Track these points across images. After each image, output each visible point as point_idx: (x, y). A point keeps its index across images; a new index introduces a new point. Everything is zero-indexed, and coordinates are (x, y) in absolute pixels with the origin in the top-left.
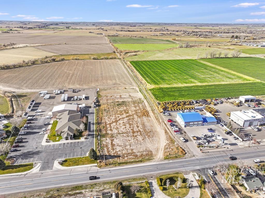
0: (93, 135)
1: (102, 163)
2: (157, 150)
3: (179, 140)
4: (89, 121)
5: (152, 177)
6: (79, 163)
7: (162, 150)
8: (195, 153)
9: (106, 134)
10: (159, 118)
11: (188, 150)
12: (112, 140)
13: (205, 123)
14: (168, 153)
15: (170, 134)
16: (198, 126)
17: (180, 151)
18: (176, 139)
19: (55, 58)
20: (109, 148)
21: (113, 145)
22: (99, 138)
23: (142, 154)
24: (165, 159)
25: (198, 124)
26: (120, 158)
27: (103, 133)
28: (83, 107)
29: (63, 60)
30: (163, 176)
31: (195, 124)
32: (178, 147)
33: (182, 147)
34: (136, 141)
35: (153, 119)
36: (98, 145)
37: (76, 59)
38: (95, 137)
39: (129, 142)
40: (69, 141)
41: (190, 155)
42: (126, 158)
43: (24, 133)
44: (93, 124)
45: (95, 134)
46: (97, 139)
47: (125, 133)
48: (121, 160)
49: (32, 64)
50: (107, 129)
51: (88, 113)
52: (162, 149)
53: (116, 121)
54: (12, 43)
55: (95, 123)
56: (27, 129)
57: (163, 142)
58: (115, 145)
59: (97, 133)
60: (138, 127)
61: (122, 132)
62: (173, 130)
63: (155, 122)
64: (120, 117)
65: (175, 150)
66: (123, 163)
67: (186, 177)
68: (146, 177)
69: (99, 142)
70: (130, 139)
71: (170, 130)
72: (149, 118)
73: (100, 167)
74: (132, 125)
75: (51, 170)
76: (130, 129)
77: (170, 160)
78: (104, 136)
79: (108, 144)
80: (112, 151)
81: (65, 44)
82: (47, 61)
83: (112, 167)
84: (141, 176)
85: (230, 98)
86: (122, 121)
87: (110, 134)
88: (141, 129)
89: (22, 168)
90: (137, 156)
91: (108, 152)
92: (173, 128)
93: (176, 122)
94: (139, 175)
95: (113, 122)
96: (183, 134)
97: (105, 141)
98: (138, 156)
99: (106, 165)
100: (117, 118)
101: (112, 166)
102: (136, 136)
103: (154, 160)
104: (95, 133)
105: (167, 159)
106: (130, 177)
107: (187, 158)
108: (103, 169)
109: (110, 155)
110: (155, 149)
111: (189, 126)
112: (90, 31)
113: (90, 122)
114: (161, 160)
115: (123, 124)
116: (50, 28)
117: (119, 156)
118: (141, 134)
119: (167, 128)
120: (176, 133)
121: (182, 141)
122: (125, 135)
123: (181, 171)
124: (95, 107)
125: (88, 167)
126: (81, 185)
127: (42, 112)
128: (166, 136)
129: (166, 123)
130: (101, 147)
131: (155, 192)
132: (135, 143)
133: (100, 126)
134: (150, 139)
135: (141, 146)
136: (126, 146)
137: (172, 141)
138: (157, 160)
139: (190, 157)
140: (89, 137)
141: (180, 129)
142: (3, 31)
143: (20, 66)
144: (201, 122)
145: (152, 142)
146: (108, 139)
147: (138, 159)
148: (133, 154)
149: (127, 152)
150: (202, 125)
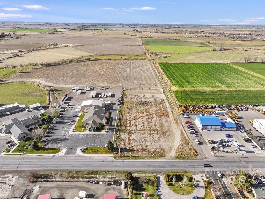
0: (114, 129)
1: (118, 154)
2: (170, 149)
3: (193, 142)
4: (111, 117)
5: (161, 173)
6: (98, 152)
7: (174, 150)
8: (207, 156)
9: (125, 129)
10: (178, 119)
11: (201, 152)
12: (129, 136)
13: (224, 128)
14: (180, 153)
15: (186, 135)
16: (215, 130)
17: (193, 152)
18: (191, 141)
19: (90, 58)
20: (126, 142)
21: (129, 140)
22: (118, 132)
23: (155, 151)
24: (176, 158)
25: (216, 129)
26: (135, 152)
27: (123, 128)
28: (108, 104)
29: (97, 59)
30: (171, 173)
31: (213, 128)
32: (192, 148)
33: (195, 149)
34: (152, 139)
35: (171, 120)
36: (116, 138)
37: (109, 60)
38: (115, 131)
39: (144, 138)
40: (92, 132)
41: (201, 157)
42: (140, 153)
43: (56, 122)
44: (115, 120)
45: (116, 129)
46: (117, 133)
47: (142, 130)
48: (135, 154)
49: (70, 62)
50: (127, 125)
51: (112, 109)
52: (175, 148)
53: (136, 119)
54: (56, 43)
55: (117, 118)
56: (59, 119)
57: (177, 142)
58: (131, 140)
59: (117, 128)
60: (156, 126)
61: (140, 129)
62: (190, 131)
63: (173, 122)
64: (141, 115)
65: (188, 150)
66: (136, 157)
67: (193, 176)
68: (155, 172)
69: (118, 136)
70: (146, 136)
71: (187, 131)
72: (168, 119)
73: (115, 158)
74: (150, 124)
75: (74, 156)
76: (148, 127)
77: (181, 160)
78: (123, 131)
79: (126, 139)
80: (128, 145)
81: (101, 45)
82: (83, 60)
83: (126, 159)
84: (150, 170)
85: (257, 105)
86: (142, 119)
87: (129, 130)
88: (158, 128)
89: (51, 151)
90: (150, 152)
91: (125, 145)
92: (190, 130)
93: (194, 125)
94: (149, 169)
95: (133, 119)
96: (198, 136)
97: (123, 135)
98: (151, 152)
99: (121, 156)
100: (138, 116)
101: (126, 158)
102: (152, 134)
103: (165, 157)
104: (115, 128)
105: (178, 158)
106: (140, 170)
107: (198, 159)
108: (117, 159)
109: (125, 148)
110: (169, 147)
111: (206, 130)
112: (125, 32)
113: (113, 118)
114: (173, 159)
115: (142, 122)
116: (90, 29)
117: (134, 151)
118: (157, 133)
119: (184, 129)
120: (191, 135)
121: (197, 143)
122: (142, 132)
123: (190, 171)
124: (119, 104)
125: (104, 157)
126: (97, 171)
127: (73, 105)
128: (181, 137)
129: (183, 125)
130: (119, 140)
131: (161, 186)
132: (150, 140)
133: (121, 122)
134: (166, 138)
135: (155, 144)
136: (141, 142)
137: (186, 142)
138: (168, 157)
139: (202, 159)
140: (110, 131)
141: (197, 131)
142: (50, 32)
143: (60, 64)
144: (219, 127)
145: (167, 141)
146: (126, 134)
147: (151, 155)
148: (146, 150)
149: (141, 147)
150: (220, 130)
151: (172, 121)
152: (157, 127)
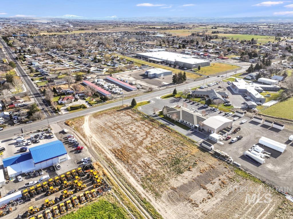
7: (86, 120)
8: (57, 124)
9: (144, 120)
11: (61, 125)
12: (133, 118)
15: (79, 135)
17: (69, 122)
18: (73, 131)
21: (129, 115)
22: (146, 116)
23: (102, 115)
26: (116, 111)
27: (147, 120)
32: (71, 125)
33: (68, 126)
38: (150, 116)
50: (148, 124)
57: (86, 126)
60: (118, 133)
61: (130, 125)
63: (101, 145)
65: (74, 123)
69: (142, 114)
70: (118, 121)
72: (110, 148)
74: (126, 133)
76: (125, 129)
77: (79, 116)
79: (133, 115)
87: (140, 121)
88: (114, 132)
96: (63, 138)
97: (138, 116)
102: (114, 125)
104: (154, 118)
107: (64, 120)
110: (92, 120)
114: (85, 115)
118: (111, 127)
119: (83, 141)
128: (84, 132)
129: (85, 146)
133: (157, 124)
134: (99, 126)
137: (77, 129)
138: (90, 115)
152: (116, 132)
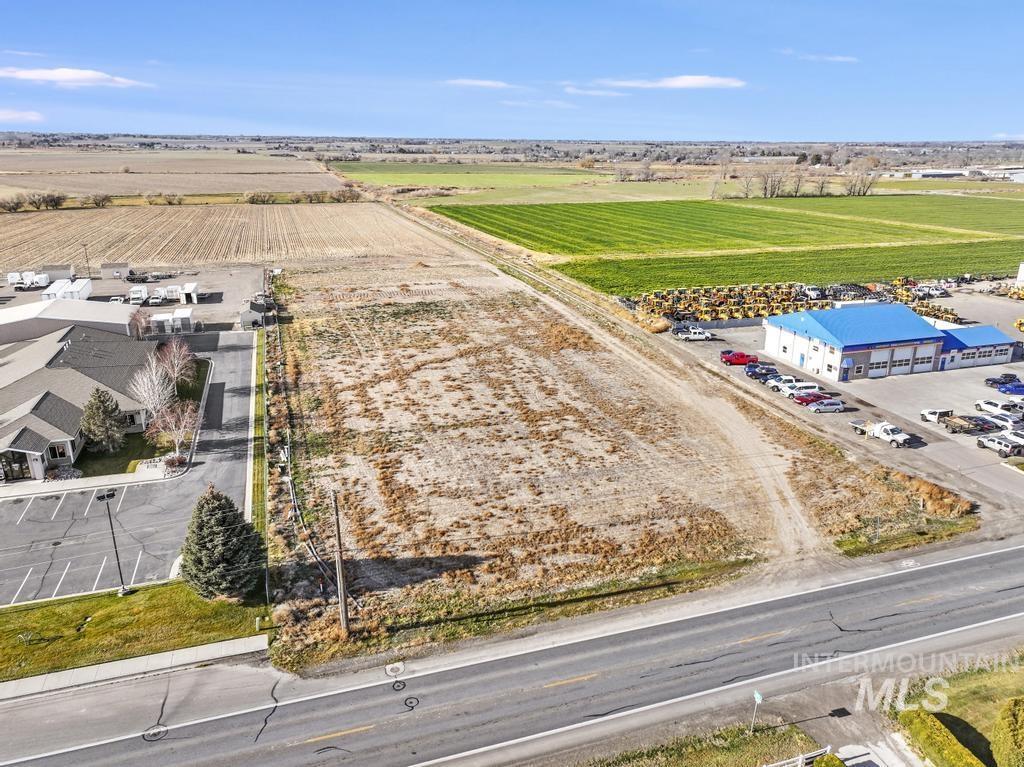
0: (245, 442)
1: (321, 622)
2: (753, 502)
3: (863, 442)
4: (210, 380)
5: (844, 713)
6: (84, 642)
9: (337, 433)
10: (664, 351)
11: (973, 488)
12: (385, 466)
13: (954, 352)
14: (848, 515)
15: (775, 413)
16: (912, 373)
17: (926, 496)
18: (836, 436)
20: (372, 511)
21: (397, 495)
22: (283, 456)
23: (652, 536)
24: (849, 554)
25: (916, 361)
26: (480, 571)
27: (317, 431)
28: (178, 325)
31: (901, 363)
32: (887, 474)
33: (911, 474)
34: (572, 462)
35: (628, 357)
36: (274, 498)
38: (251, 452)
39: (513, 467)
40: (36, 487)
41: (1010, 516)
42: (529, 573)
44: (244, 392)
45: (255, 439)
46: (271, 465)
47: (474, 424)
48: (487, 588)
50: (343, 409)
51: (215, 348)
52: (780, 492)
53: (402, 376)
55: (253, 384)
57: (759, 453)
58: (411, 490)
59: (272, 433)
60: (549, 392)
61: (451, 421)
62: (787, 392)
63: (644, 367)
64: (421, 358)
65: (879, 490)
68: (783, 716)
69: (287, 479)
70: (519, 451)
71: (763, 394)
72: (606, 355)
73: (299, 662)
74: (507, 386)
76: (501, 403)
77: (895, 559)
78: (323, 445)
79: (359, 488)
80: (393, 528)
81: (127, 171)
82: (21, 207)
83: (417, 657)
85: (967, 276)
86: (440, 374)
87: (367, 434)
88: (575, 399)
90: (616, 549)
91: (366, 536)
92: (781, 384)
93: (774, 364)
94: (712, 703)
95: (377, 380)
96: (857, 409)
97: (330, 471)
98: (627, 549)
99: (360, 636)
100: (403, 360)
101: (418, 637)
102: (556, 435)
103: (770, 567)
104: (251, 434)
105: (867, 551)
107: (1010, 536)
108: (325, 675)
109: (382, 561)
110: (732, 494)
111: (865, 376)
113: (224, 384)
114: (829, 566)
115: (449, 383)
117: (470, 563)
118: (585, 423)
119: (739, 388)
120: (812, 408)
121: (888, 438)
122: (472, 433)
124: (255, 323)
125: (168, 673)
128: (757, 424)
129: (716, 370)
130: (302, 507)
132: (564, 469)
133: (293, 399)
134: (663, 443)
135: (615, 485)
136: (500, 491)
137: (819, 448)
138: (787, 563)
140: (209, 457)
141: (823, 388)
145: (683, 458)
146: (349, 457)
147: (639, 572)
148: (576, 542)
149: (522, 527)
150: (935, 369)
151: (639, 363)
152: (562, 397)
